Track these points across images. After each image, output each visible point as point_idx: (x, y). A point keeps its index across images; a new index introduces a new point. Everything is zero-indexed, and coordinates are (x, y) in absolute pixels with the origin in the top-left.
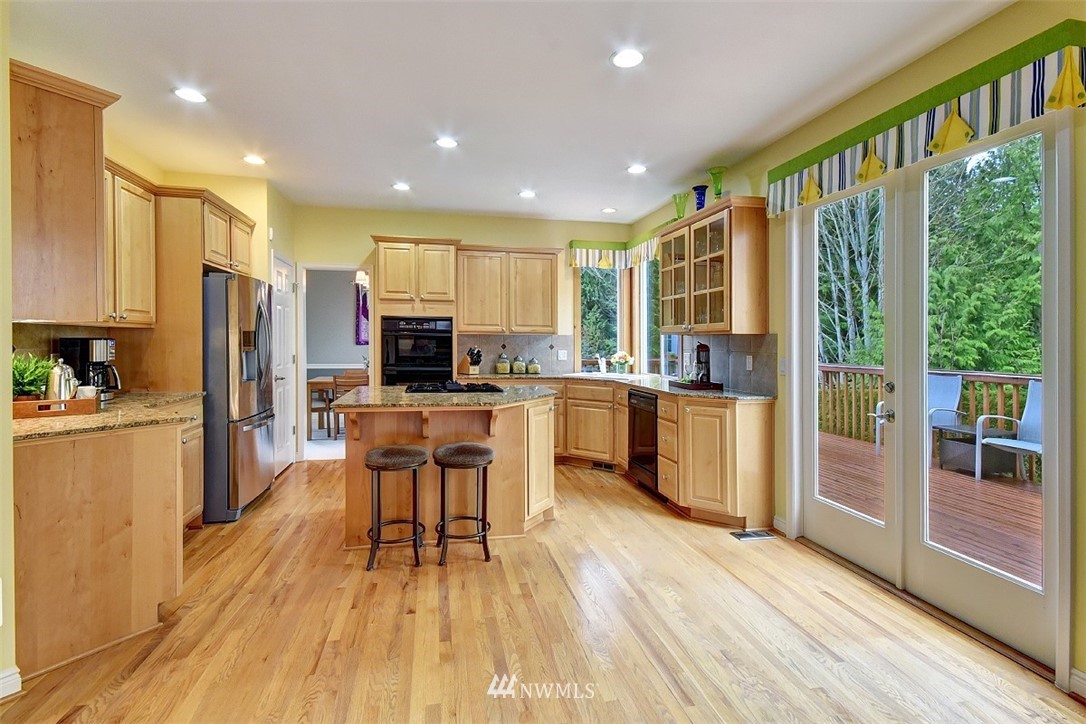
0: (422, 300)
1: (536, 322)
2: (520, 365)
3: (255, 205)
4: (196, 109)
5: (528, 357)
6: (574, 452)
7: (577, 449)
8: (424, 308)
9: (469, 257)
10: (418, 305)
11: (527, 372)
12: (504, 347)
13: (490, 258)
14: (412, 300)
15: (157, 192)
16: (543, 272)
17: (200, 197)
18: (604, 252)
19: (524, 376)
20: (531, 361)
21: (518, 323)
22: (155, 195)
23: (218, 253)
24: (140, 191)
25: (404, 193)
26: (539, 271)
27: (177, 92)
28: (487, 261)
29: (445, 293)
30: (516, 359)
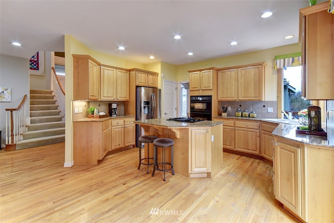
0: (202, 90)
1: (251, 96)
2: (247, 114)
3: (158, 69)
4: (123, 51)
5: (251, 110)
6: (263, 155)
7: (265, 154)
8: (203, 92)
9: (222, 73)
10: (201, 92)
11: (249, 116)
12: (240, 106)
13: (230, 71)
14: (199, 90)
15: (130, 71)
16: (255, 74)
17: (135, 70)
18: (296, 59)
19: (248, 118)
20: (252, 112)
21: (242, 96)
22: (129, 71)
23: (141, 83)
24: (124, 71)
25: (191, 55)
26: (252, 74)
27: (119, 48)
28: (229, 73)
29: (209, 87)
30: (244, 111)
